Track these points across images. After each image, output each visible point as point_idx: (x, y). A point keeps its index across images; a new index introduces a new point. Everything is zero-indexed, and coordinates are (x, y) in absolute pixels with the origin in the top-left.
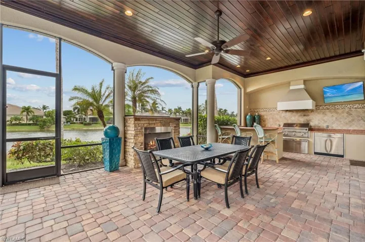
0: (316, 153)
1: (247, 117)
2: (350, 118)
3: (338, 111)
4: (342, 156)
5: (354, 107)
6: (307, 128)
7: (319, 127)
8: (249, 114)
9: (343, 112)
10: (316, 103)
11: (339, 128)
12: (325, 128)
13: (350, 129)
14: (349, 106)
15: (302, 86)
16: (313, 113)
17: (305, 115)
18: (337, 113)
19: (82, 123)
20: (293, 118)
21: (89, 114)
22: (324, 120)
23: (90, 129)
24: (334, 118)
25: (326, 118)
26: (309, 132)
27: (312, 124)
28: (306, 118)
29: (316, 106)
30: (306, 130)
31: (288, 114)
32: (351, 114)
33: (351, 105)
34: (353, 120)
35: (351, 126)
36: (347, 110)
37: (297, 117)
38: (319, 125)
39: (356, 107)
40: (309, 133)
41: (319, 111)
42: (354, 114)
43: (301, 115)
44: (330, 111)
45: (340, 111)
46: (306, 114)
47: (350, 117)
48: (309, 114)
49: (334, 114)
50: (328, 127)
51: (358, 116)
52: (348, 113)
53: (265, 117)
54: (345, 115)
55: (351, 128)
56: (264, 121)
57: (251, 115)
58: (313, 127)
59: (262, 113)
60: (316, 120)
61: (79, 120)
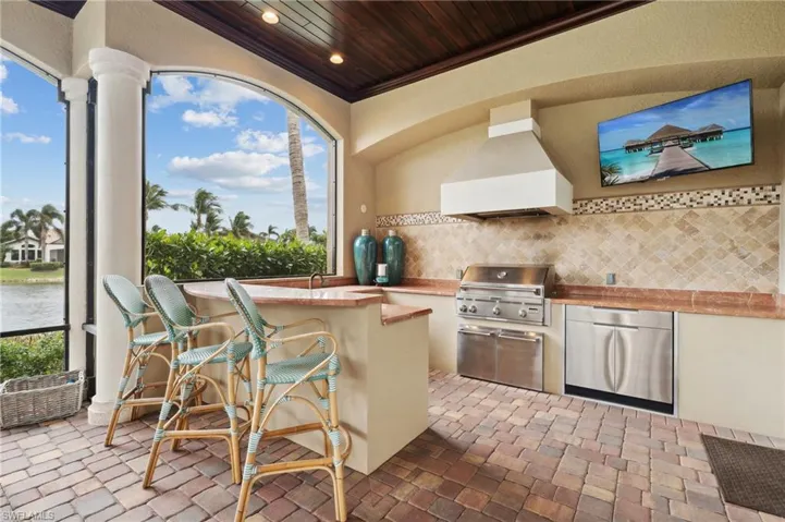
0: (570, 389)
1: (358, 243)
2: (690, 247)
3: (648, 217)
4: (668, 408)
5: (706, 200)
6: (541, 287)
7: (587, 280)
8: (364, 233)
9: (665, 224)
10: (575, 191)
11: (653, 285)
12: (604, 284)
13: (688, 287)
14: (685, 198)
15: (527, 124)
16: (563, 227)
17: (538, 237)
18: (646, 226)
19: (26, 265)
20: (502, 248)
21: (48, 240)
22: (600, 254)
23: (51, 280)
24: (635, 248)
25: (607, 246)
26: (548, 300)
27: (561, 269)
28: (541, 245)
29: (575, 201)
30: (537, 292)
31: (488, 230)
32: (694, 231)
33: (692, 194)
34: (701, 253)
35: (693, 277)
36: (679, 214)
37: (513, 244)
38: (586, 273)
39: (712, 200)
40: (547, 307)
41: (583, 218)
42: (704, 229)
43: (527, 238)
44: (621, 220)
45: (654, 218)
46: (543, 233)
47: (689, 239)
48: (551, 230)
49: (635, 231)
50: (614, 282)
51: (719, 238)
52: (681, 224)
53: (420, 243)
54: (673, 232)
55: (696, 286)
56: (417, 258)
57: (369, 239)
58: (564, 282)
59: (411, 231)
60: (574, 255)
61: (23, 258)
